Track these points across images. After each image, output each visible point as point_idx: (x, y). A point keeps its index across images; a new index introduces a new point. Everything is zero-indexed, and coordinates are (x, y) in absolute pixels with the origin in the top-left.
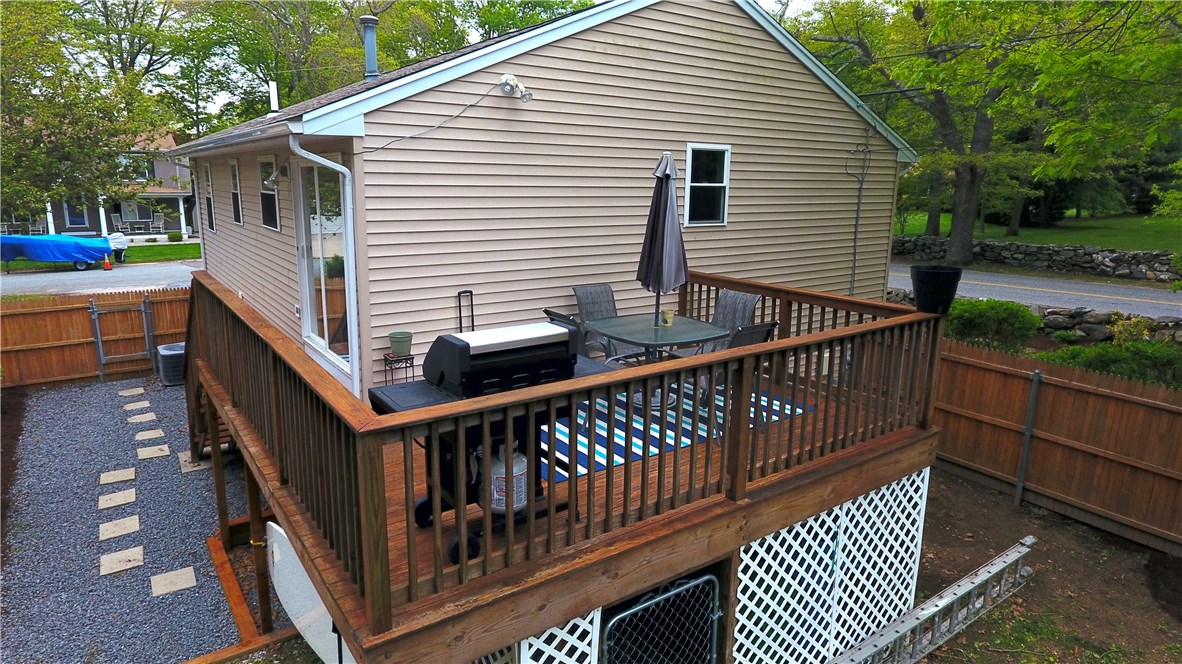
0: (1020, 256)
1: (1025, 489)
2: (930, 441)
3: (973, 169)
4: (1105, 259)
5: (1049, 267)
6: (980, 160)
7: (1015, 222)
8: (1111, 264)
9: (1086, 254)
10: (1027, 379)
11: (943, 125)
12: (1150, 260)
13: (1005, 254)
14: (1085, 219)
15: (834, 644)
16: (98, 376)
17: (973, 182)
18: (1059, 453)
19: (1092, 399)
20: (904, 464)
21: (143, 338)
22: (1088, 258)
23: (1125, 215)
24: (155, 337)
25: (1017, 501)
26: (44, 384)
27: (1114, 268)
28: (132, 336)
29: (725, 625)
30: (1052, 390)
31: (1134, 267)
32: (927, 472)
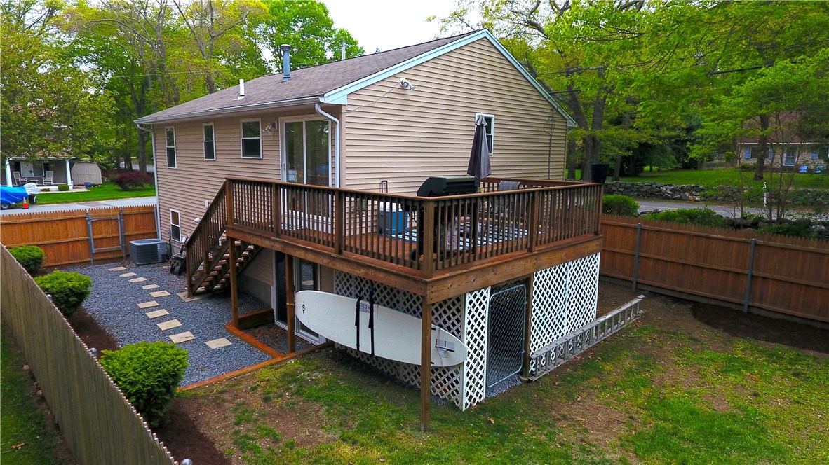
0: (622, 190)
1: (637, 283)
2: (600, 240)
3: (594, 139)
4: (667, 190)
5: (638, 195)
6: (598, 133)
7: (617, 173)
8: (670, 192)
9: (657, 187)
10: (635, 228)
11: (576, 114)
12: (690, 189)
13: (614, 188)
14: (655, 172)
15: (566, 328)
16: (90, 261)
17: (594, 146)
18: (651, 263)
19: (664, 235)
20: (590, 249)
21: (118, 237)
22: (658, 189)
23: (676, 169)
24: (126, 236)
25: (634, 290)
26: (56, 266)
27: (672, 195)
28: (111, 236)
29: (528, 307)
30: (646, 233)
31: (682, 194)
32: (599, 254)
